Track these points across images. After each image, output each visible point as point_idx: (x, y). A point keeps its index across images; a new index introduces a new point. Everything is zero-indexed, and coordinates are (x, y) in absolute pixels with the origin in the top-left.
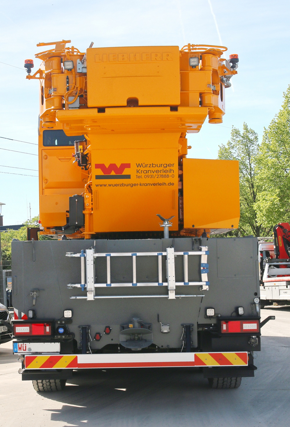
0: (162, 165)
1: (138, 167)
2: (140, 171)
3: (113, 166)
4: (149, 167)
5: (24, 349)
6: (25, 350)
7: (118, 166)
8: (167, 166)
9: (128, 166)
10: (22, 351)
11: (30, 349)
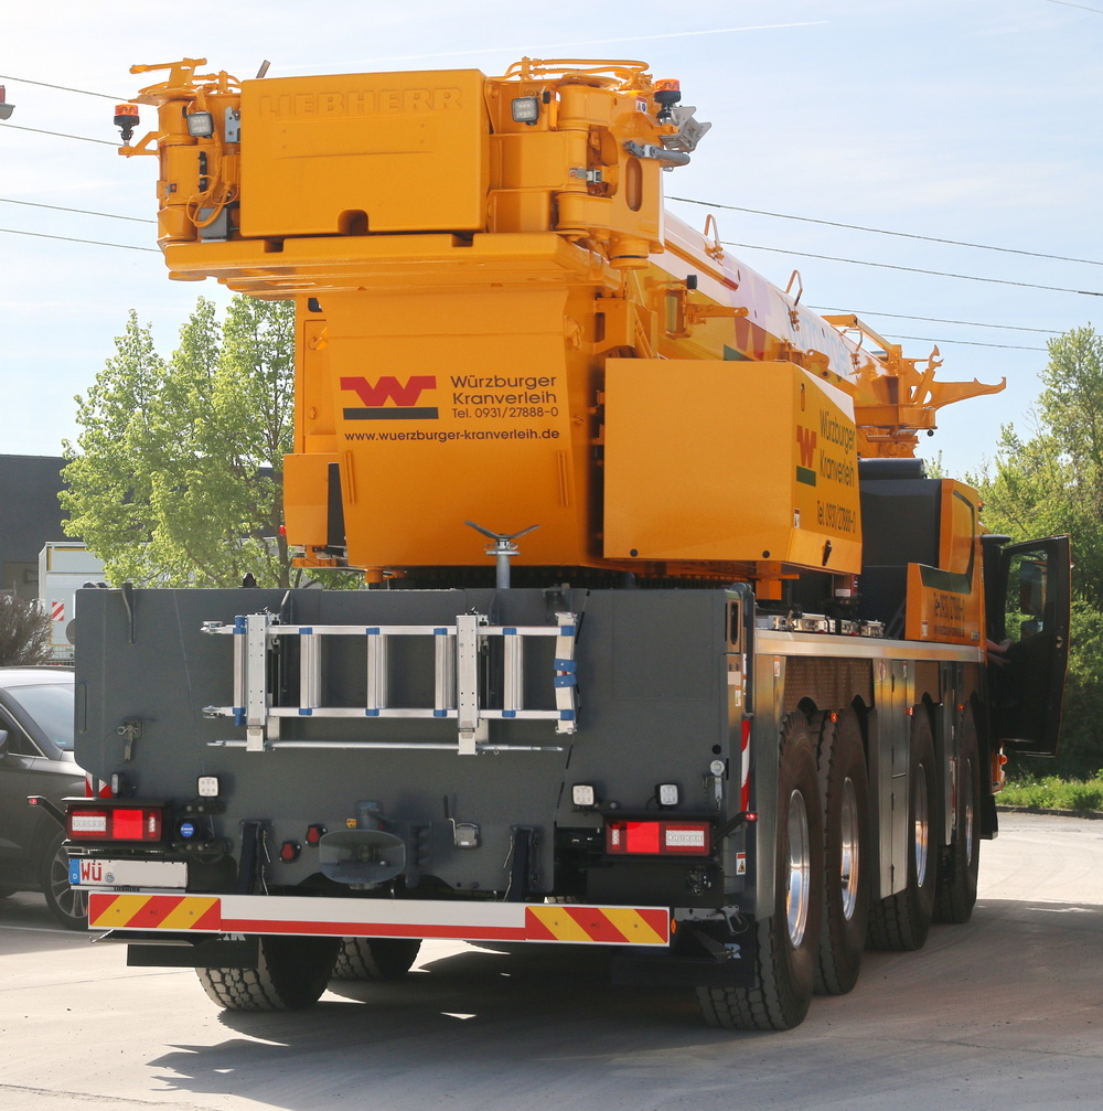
0: (523, 382)
1: (456, 386)
2: (462, 399)
3: (388, 384)
4: (487, 386)
5: (97, 876)
6: (99, 879)
7: (403, 383)
8: (535, 385)
9: (430, 382)
10: (91, 881)
11: (110, 877)
